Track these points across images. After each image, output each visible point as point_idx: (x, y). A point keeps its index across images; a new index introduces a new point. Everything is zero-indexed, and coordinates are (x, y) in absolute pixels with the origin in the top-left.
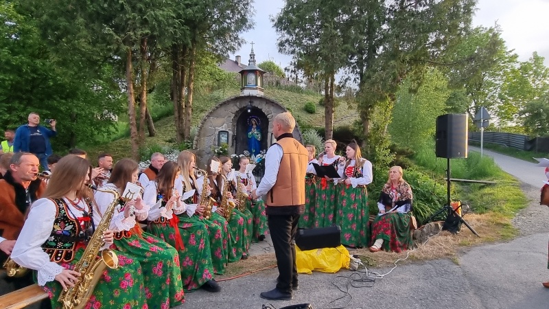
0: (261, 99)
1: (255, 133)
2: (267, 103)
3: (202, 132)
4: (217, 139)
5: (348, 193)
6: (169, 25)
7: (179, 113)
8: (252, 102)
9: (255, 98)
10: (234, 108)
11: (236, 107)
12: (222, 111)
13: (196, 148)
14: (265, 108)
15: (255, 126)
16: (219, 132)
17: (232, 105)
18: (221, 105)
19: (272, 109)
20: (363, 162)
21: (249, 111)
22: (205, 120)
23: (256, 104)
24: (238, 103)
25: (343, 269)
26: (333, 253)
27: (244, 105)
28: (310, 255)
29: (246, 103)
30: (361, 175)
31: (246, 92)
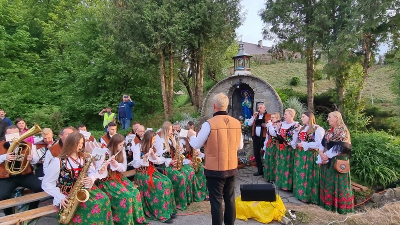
0: (248, 77)
1: (247, 102)
2: (252, 80)
3: (207, 104)
5: (301, 155)
6: (178, 35)
7: (196, 90)
8: (242, 80)
9: (243, 76)
10: (229, 85)
11: (230, 85)
12: (220, 88)
13: (203, 116)
14: (251, 84)
15: (246, 97)
17: (228, 83)
18: (219, 84)
19: (257, 84)
20: (316, 127)
21: (238, 87)
22: (209, 96)
23: (245, 81)
24: (232, 82)
25: (274, 221)
26: (268, 206)
27: (235, 83)
28: (247, 206)
29: (237, 81)
30: (312, 140)
31: (237, 73)
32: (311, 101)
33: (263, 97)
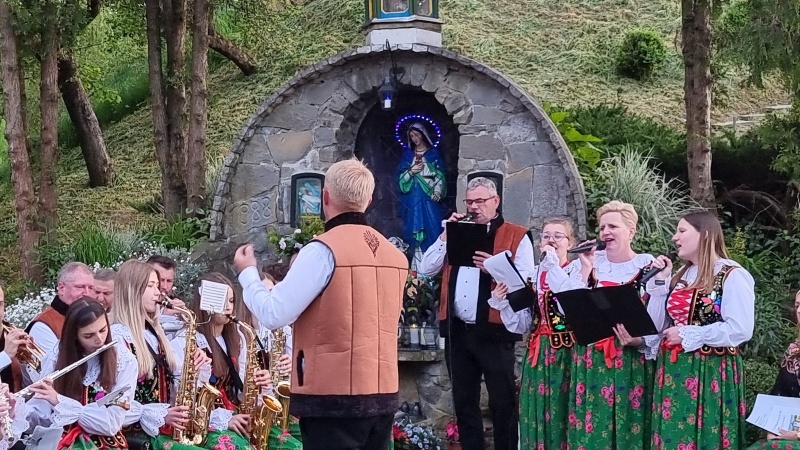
0: (429, 58)
1: (422, 173)
2: (450, 71)
3: (239, 183)
4: (286, 203)
8: (402, 71)
10: (342, 95)
11: (347, 92)
14: (444, 90)
16: (295, 178)
17: (335, 84)
21: (388, 104)
22: (246, 141)
23: (415, 76)
24: (354, 78)
27: (372, 83)
31: (379, 40)
32: (701, 168)
33: (498, 150)
